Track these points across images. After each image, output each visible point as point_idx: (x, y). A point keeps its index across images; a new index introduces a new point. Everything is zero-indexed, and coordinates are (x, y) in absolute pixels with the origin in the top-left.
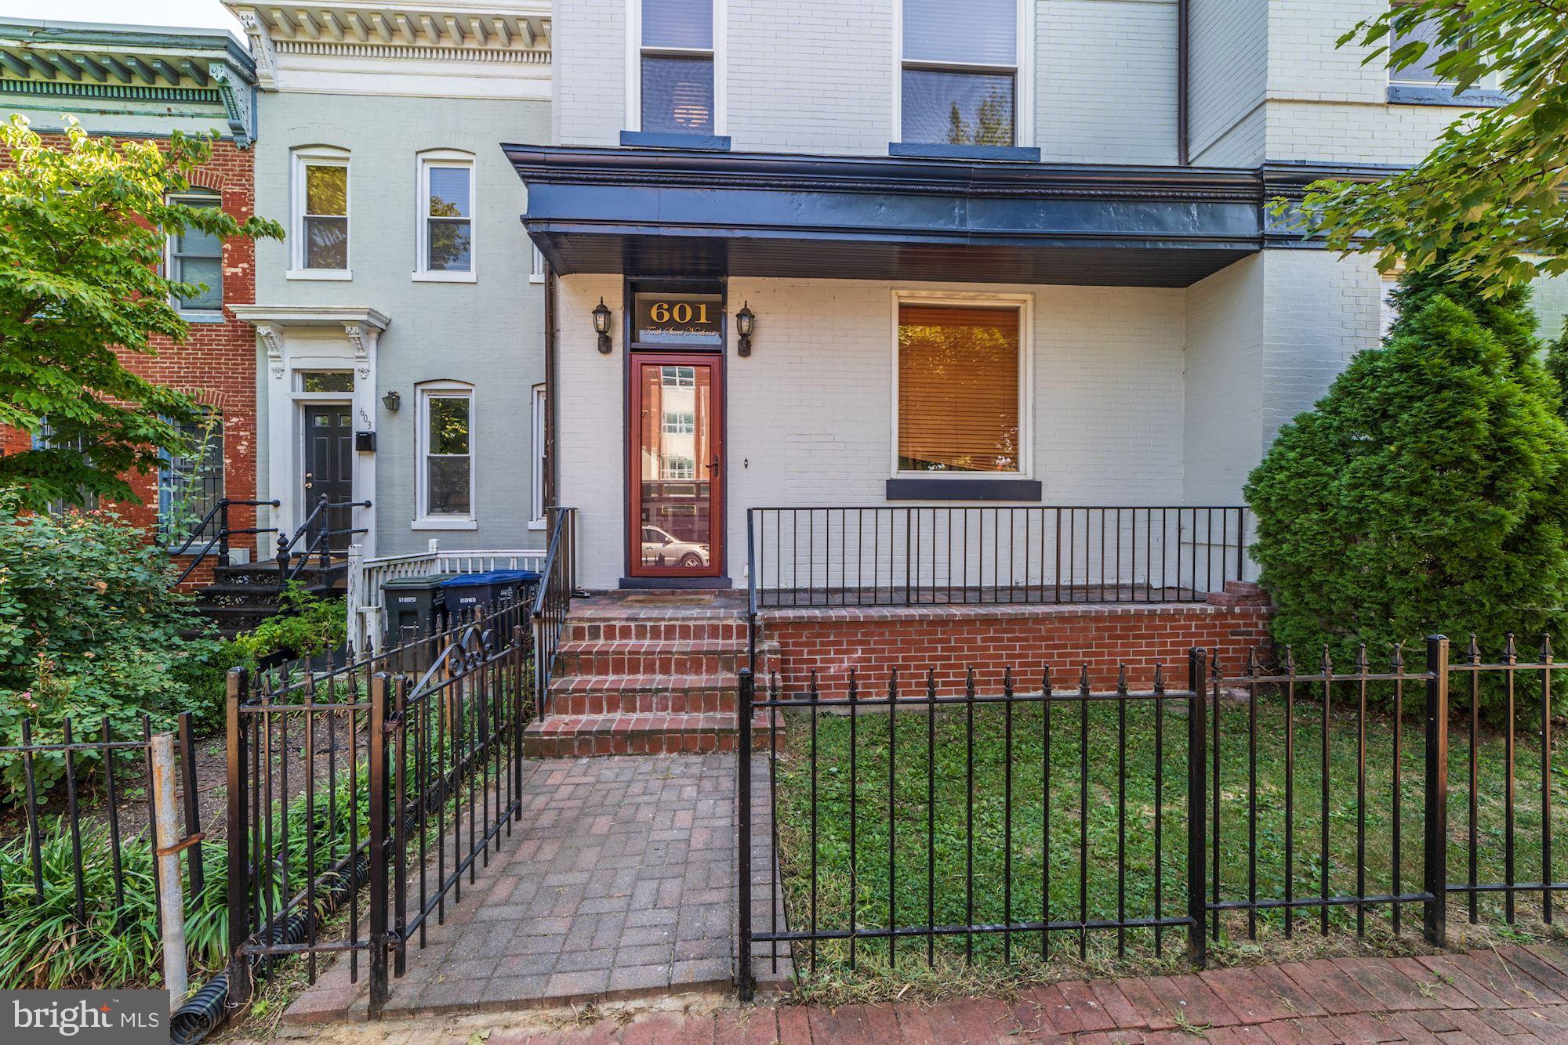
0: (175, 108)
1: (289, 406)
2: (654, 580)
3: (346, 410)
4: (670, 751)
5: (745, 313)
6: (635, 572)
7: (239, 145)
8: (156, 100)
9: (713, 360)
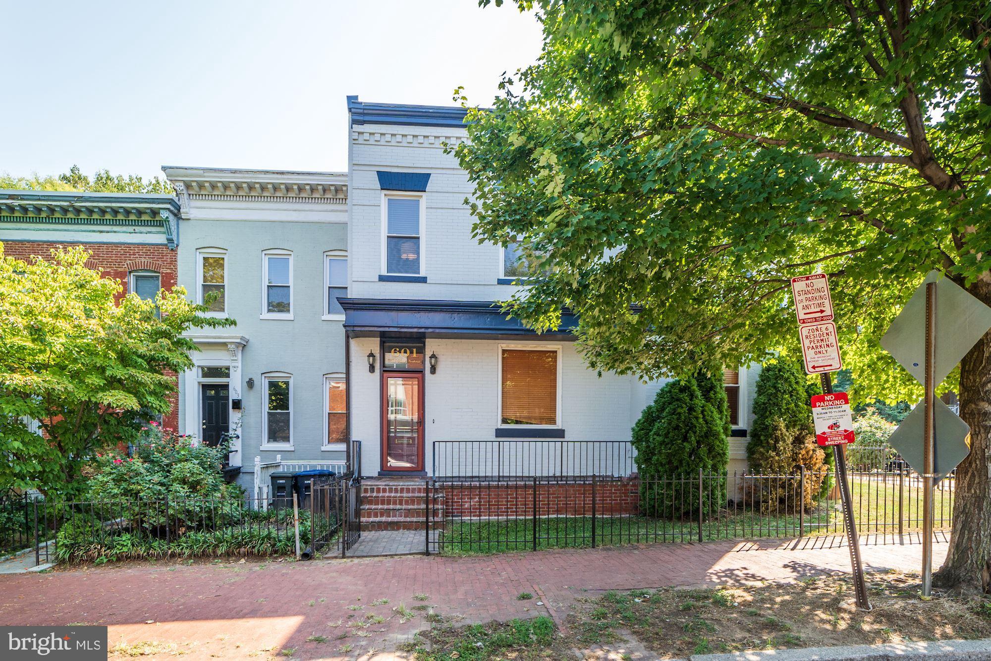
0: (137, 229)
1: (196, 384)
2: (394, 473)
3: (226, 387)
4: (404, 529)
5: (433, 356)
6: (384, 469)
7: (170, 248)
8: (129, 225)
9: (419, 375)
